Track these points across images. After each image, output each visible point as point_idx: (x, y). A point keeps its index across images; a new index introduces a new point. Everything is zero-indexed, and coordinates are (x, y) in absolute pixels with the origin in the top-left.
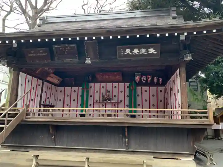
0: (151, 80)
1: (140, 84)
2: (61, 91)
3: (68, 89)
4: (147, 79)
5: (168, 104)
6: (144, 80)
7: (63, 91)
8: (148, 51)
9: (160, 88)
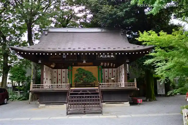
0: (109, 65)
1: (103, 67)
2: (55, 72)
3: (59, 70)
4: (107, 64)
5: (118, 79)
6: (105, 65)
7: (56, 72)
8: (111, 56)
9: (114, 69)
